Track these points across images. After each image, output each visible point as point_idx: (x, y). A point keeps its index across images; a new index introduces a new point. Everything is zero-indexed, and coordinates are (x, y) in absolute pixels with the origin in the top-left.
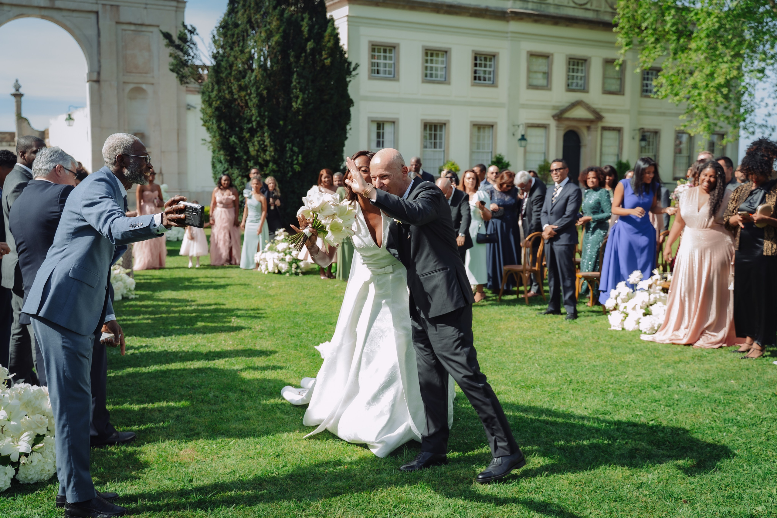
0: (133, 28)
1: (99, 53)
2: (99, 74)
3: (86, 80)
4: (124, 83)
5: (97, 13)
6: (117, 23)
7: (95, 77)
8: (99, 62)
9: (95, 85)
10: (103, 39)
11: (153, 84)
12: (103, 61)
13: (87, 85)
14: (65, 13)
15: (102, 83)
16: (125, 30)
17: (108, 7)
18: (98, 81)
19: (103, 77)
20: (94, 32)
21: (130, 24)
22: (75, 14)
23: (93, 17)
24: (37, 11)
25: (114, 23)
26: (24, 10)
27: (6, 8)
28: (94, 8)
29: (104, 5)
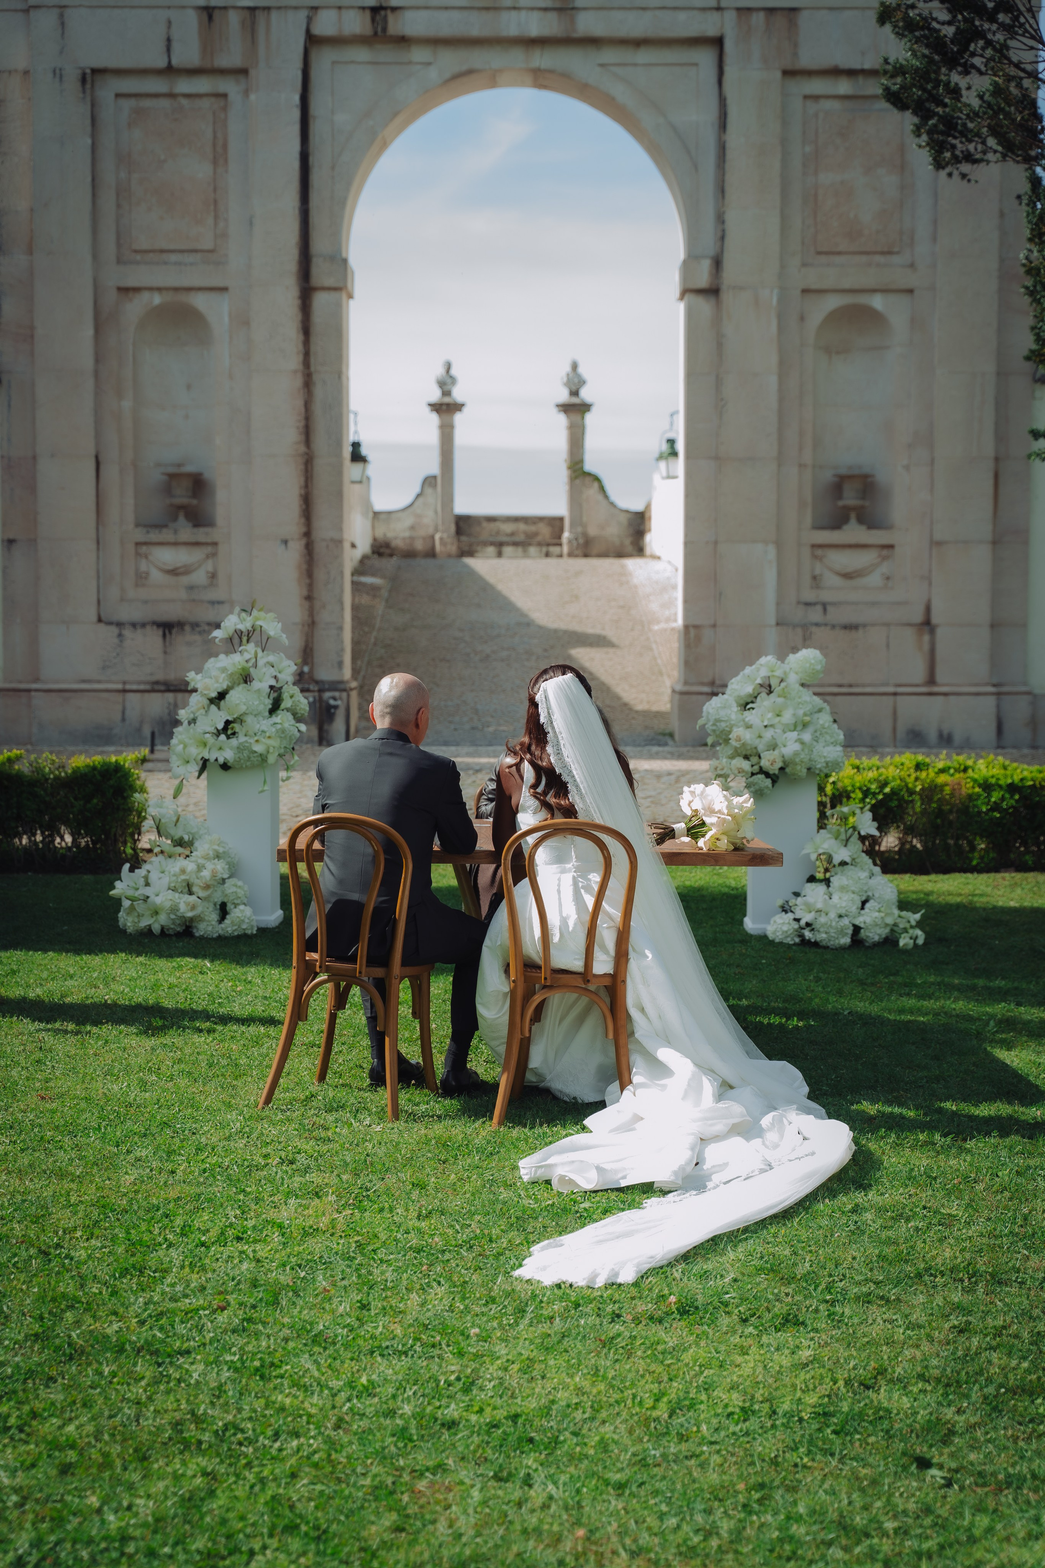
0: (844, 87)
1: (721, 190)
2: (717, 263)
3: (676, 291)
4: (805, 291)
5: (718, 42)
6: (788, 73)
7: (703, 280)
8: (720, 219)
9: (705, 305)
10: (733, 138)
11: (910, 291)
12: (731, 217)
13: (681, 307)
14: (609, 55)
15: (727, 296)
16: (816, 98)
17: (758, 19)
18: (713, 292)
19: (731, 273)
20: (709, 115)
21: (836, 72)
22: (643, 56)
23: (705, 58)
24: (517, 57)
25: (778, 74)
26: (477, 58)
27: (419, 54)
28: (709, 26)
29: (744, 11)
